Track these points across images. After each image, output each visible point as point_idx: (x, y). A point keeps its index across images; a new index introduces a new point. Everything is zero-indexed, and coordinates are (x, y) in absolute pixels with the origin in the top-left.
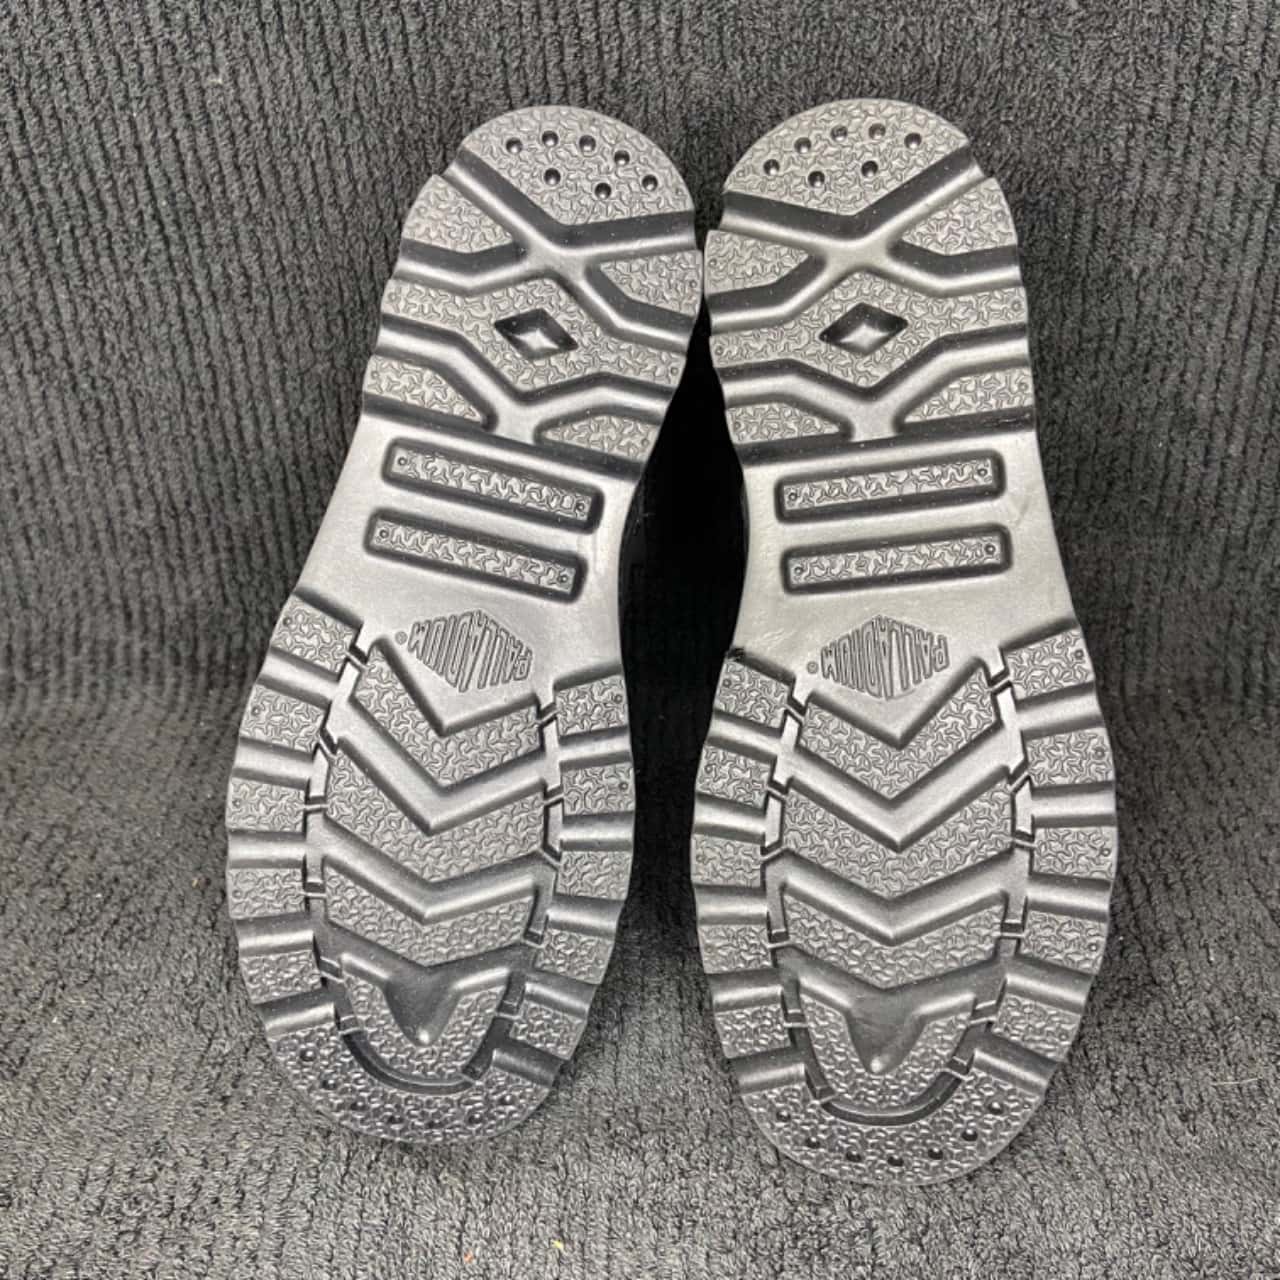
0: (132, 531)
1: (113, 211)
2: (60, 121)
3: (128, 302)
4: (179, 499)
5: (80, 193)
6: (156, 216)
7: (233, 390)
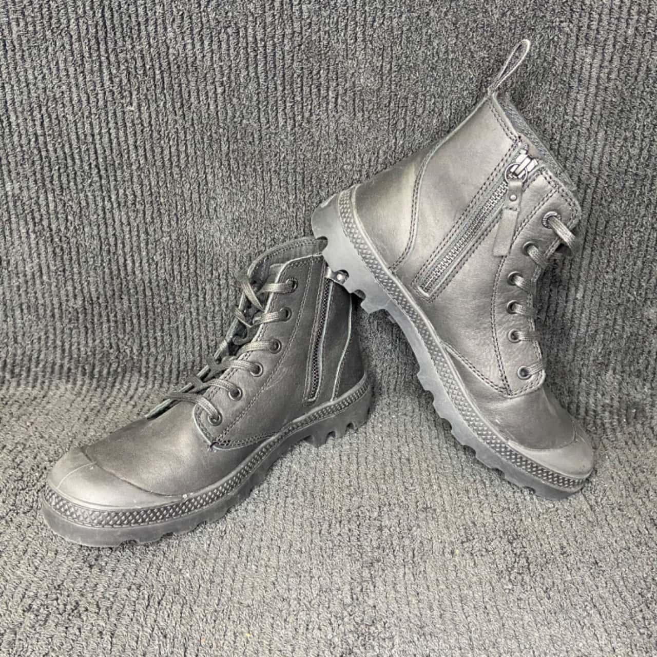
0: (71, 309)
1: (78, 162)
2: (59, 121)
3: (80, 203)
4: (94, 295)
5: (65, 153)
6: (97, 166)
7: (124, 247)
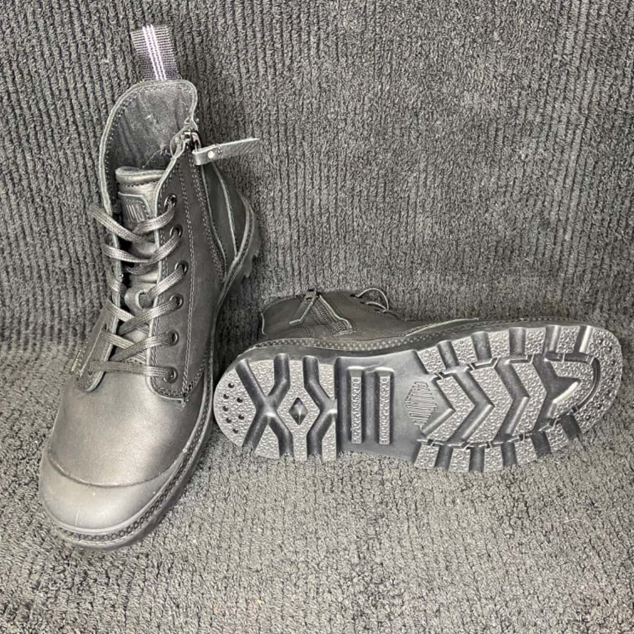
0: (57, 270)
1: (54, 119)
2: (31, 77)
3: (60, 161)
4: (81, 255)
5: (39, 110)
6: (74, 122)
